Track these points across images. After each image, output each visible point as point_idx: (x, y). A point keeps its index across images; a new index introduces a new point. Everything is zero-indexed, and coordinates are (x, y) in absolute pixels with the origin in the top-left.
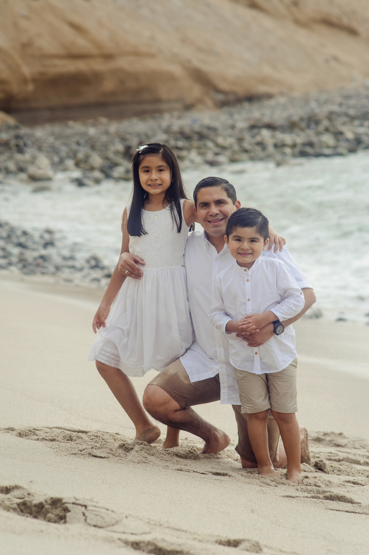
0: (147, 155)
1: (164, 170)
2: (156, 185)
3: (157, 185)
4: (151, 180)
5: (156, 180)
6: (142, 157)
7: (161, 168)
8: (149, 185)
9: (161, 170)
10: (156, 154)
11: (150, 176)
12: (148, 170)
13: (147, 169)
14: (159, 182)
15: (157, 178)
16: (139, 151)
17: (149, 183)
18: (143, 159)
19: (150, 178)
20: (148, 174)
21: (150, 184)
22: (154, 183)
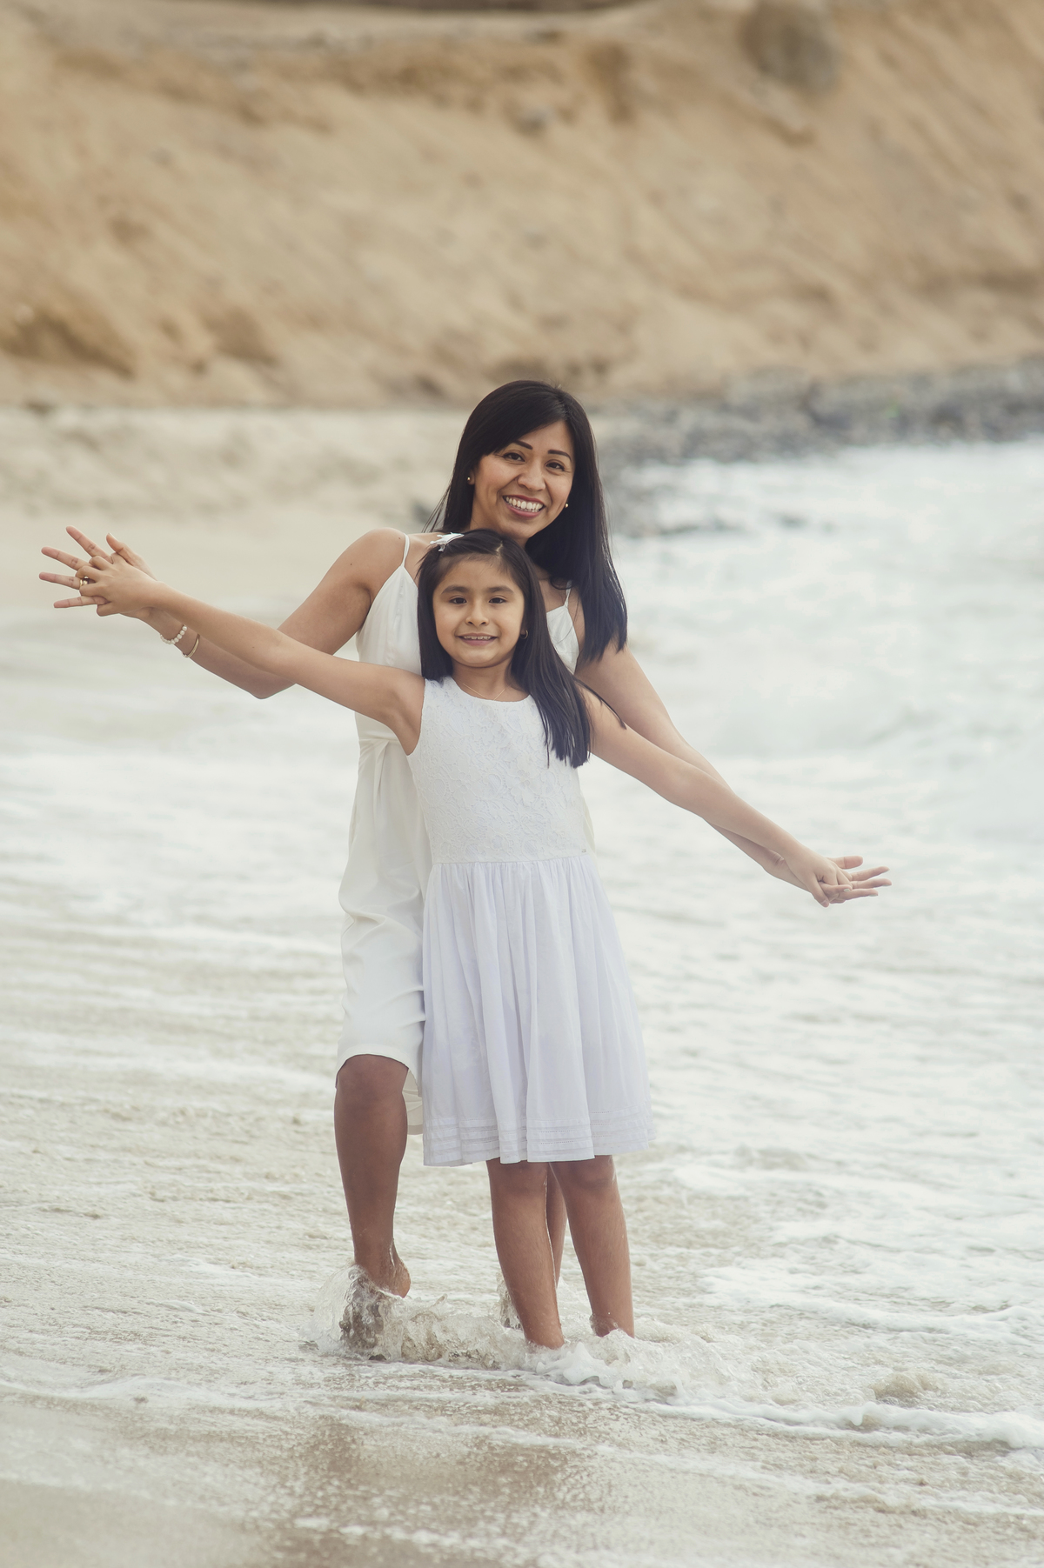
0: (460, 556)
1: (504, 601)
2: (482, 638)
3: (486, 638)
4: (470, 623)
5: (484, 623)
6: (445, 561)
7: (498, 595)
8: (462, 637)
9: (496, 601)
10: (486, 556)
11: (470, 613)
12: (461, 598)
13: (459, 595)
14: (490, 630)
15: (486, 620)
16: (439, 547)
17: (465, 630)
18: (449, 567)
19: (468, 619)
20: (462, 606)
21: (466, 635)
22: (478, 633)
